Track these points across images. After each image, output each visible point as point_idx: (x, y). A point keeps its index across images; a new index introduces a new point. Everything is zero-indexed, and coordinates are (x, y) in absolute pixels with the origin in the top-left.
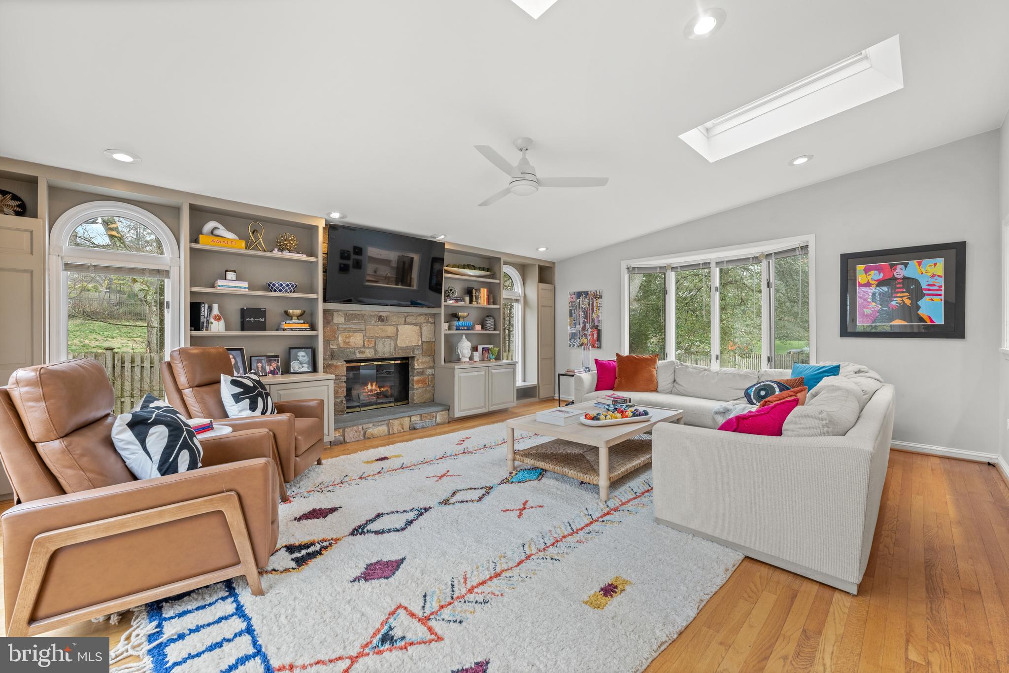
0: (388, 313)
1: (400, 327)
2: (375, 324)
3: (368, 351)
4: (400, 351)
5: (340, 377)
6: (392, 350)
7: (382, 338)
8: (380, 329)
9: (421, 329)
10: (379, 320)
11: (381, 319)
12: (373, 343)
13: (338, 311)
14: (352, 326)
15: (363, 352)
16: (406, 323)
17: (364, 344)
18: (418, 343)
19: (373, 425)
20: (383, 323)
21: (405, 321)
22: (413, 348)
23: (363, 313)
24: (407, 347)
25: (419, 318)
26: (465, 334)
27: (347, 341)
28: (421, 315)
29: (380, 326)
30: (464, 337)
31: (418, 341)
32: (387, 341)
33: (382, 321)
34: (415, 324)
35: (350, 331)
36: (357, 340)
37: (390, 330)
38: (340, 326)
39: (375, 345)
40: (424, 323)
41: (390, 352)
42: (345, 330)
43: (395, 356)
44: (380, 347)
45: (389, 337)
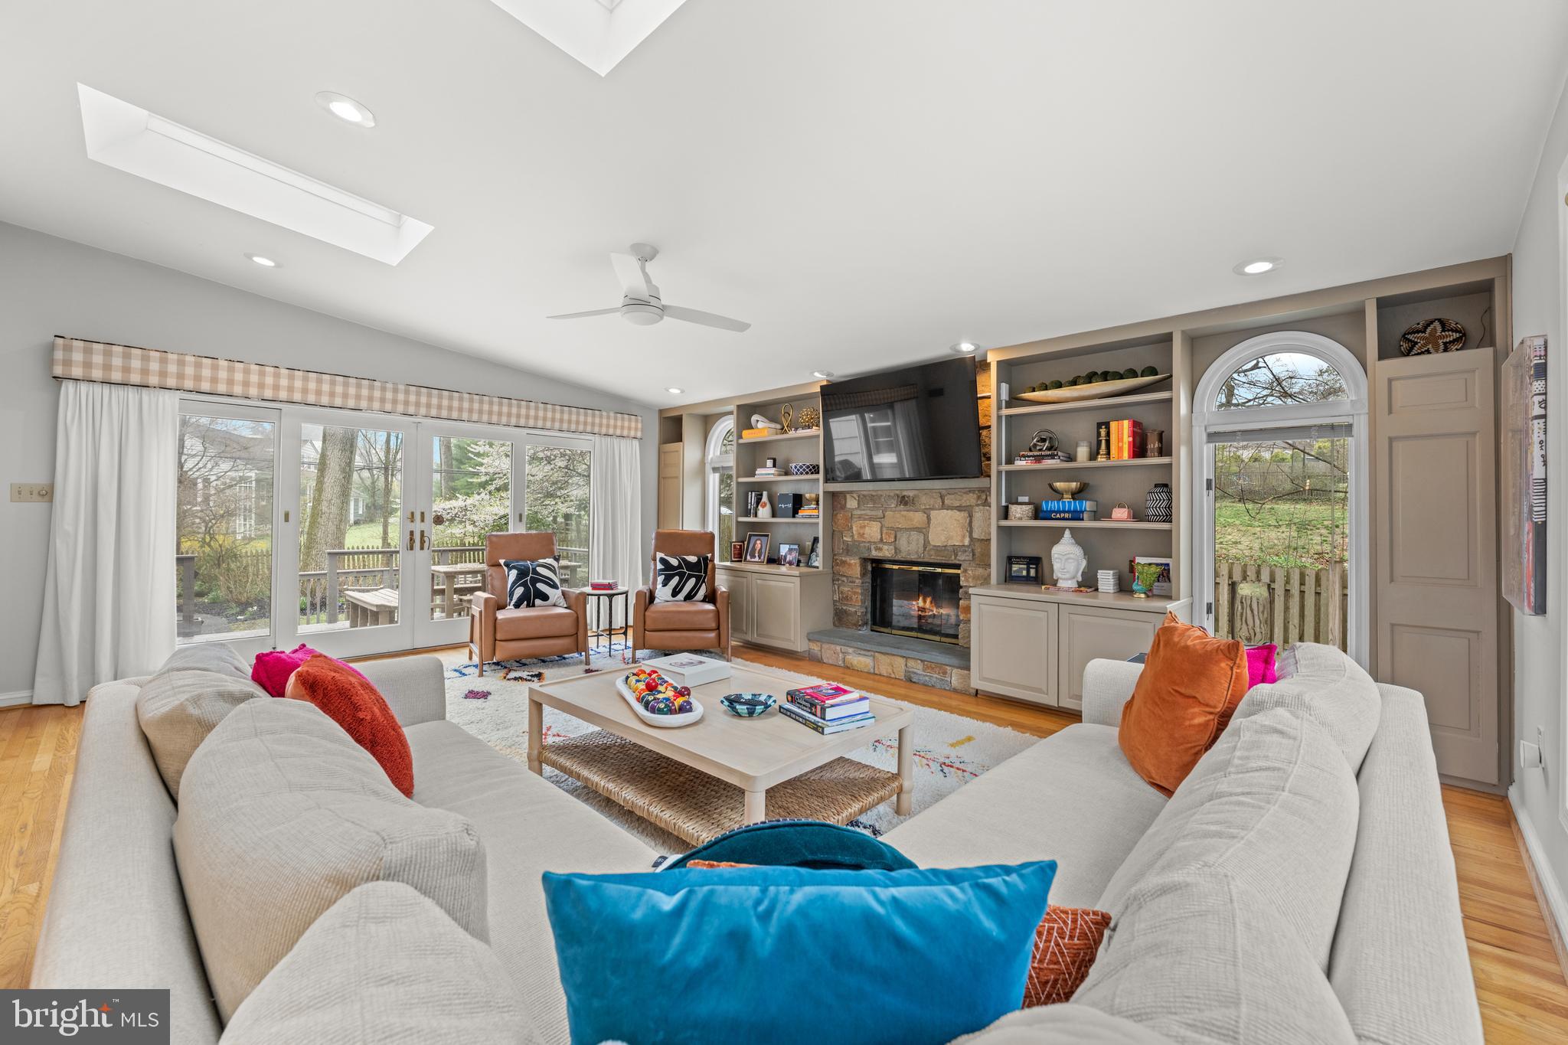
0: (916, 492)
1: (933, 513)
2: (897, 509)
3: (886, 547)
4: (932, 552)
5: (854, 579)
6: (921, 550)
7: (906, 529)
8: (903, 516)
9: (971, 516)
10: (901, 502)
11: (904, 501)
12: (893, 536)
13: (851, 492)
14: (869, 512)
15: (880, 549)
16: (944, 507)
17: (882, 538)
18: (962, 541)
19: (854, 652)
20: (908, 507)
21: (943, 502)
22: (956, 550)
23: (879, 493)
24: (946, 546)
25: (965, 497)
26: (1071, 529)
27: (862, 532)
28: (971, 491)
29: (902, 513)
30: (1067, 533)
31: (964, 537)
32: (914, 535)
33: (906, 504)
34: (959, 508)
35: (865, 520)
36: (873, 531)
37: (918, 518)
38: (855, 512)
39: (896, 540)
40: (978, 505)
41: (917, 553)
42: (860, 517)
43: (926, 560)
44: (903, 543)
45: (918, 530)
